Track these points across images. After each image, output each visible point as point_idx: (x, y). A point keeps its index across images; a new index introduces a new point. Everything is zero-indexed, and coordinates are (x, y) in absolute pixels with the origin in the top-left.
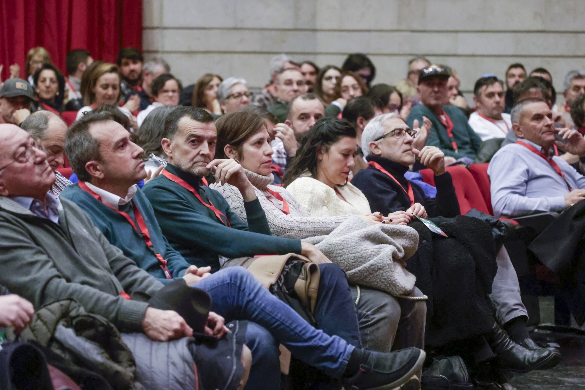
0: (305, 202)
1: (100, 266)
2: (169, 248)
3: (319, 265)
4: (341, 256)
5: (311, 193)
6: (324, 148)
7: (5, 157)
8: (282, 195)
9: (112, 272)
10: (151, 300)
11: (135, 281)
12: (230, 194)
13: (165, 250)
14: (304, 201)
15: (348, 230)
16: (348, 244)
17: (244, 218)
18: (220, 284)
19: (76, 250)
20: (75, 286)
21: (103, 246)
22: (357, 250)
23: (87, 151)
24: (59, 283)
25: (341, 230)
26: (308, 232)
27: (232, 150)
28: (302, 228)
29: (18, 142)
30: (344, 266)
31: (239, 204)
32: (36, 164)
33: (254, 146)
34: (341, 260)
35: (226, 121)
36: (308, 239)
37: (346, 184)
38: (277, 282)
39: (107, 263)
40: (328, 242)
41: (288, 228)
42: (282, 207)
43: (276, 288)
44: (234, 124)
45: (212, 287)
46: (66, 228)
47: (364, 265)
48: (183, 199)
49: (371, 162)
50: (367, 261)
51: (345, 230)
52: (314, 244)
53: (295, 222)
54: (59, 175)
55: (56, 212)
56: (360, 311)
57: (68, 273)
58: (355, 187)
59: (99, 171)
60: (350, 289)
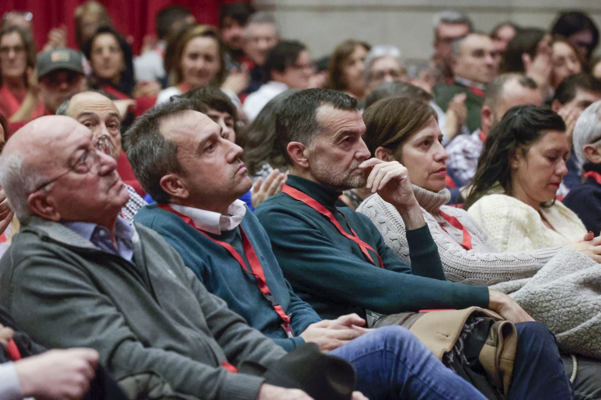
0: (498, 231)
1: (192, 324)
2: (294, 298)
3: (516, 324)
4: (548, 311)
5: (507, 217)
6: (519, 151)
7: (56, 164)
8: (462, 221)
9: (211, 333)
10: (267, 374)
11: (245, 345)
12: (384, 218)
13: (289, 301)
14: (497, 229)
15: (558, 272)
16: (559, 294)
17: (404, 255)
18: (369, 352)
19: (157, 301)
20: (156, 352)
21: (198, 295)
22: (572, 302)
23: (160, 159)
24: (133, 349)
25: (548, 272)
26: (499, 275)
27: (387, 154)
28: (490, 269)
29: (76, 142)
30: (553, 326)
31: (398, 234)
32: (101, 175)
33: (419, 148)
34: (548, 317)
35: (376, 112)
36: (498, 285)
37: (553, 204)
38: (454, 348)
39: (202, 320)
40: (529, 290)
41: (468, 271)
42: (461, 239)
43: (451, 358)
44: (387, 117)
45: (358, 356)
46: (144, 268)
47: (583, 324)
48: (314, 228)
49: (590, 173)
50: (587, 319)
51: (553, 272)
52: (509, 293)
53: (479, 261)
54: (131, 190)
55: (129, 245)
56: (576, 393)
57: (146, 334)
58: (568, 210)
59: (181, 187)
60: (563, 360)
